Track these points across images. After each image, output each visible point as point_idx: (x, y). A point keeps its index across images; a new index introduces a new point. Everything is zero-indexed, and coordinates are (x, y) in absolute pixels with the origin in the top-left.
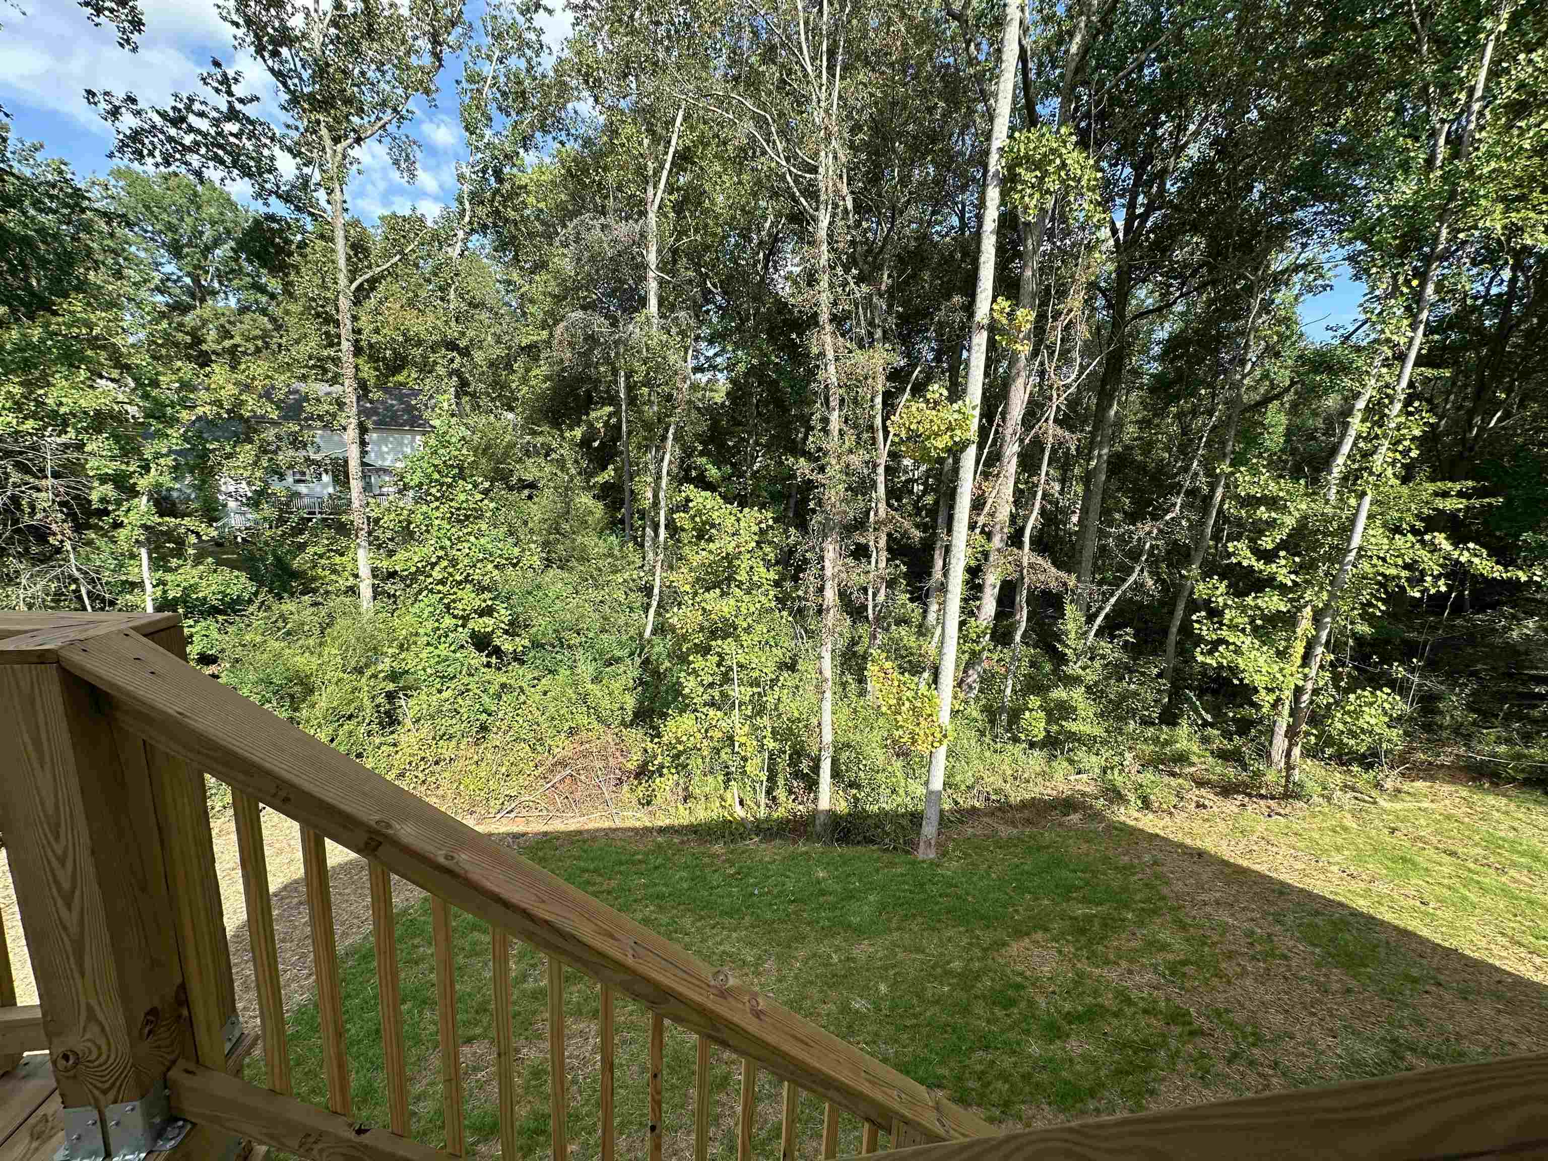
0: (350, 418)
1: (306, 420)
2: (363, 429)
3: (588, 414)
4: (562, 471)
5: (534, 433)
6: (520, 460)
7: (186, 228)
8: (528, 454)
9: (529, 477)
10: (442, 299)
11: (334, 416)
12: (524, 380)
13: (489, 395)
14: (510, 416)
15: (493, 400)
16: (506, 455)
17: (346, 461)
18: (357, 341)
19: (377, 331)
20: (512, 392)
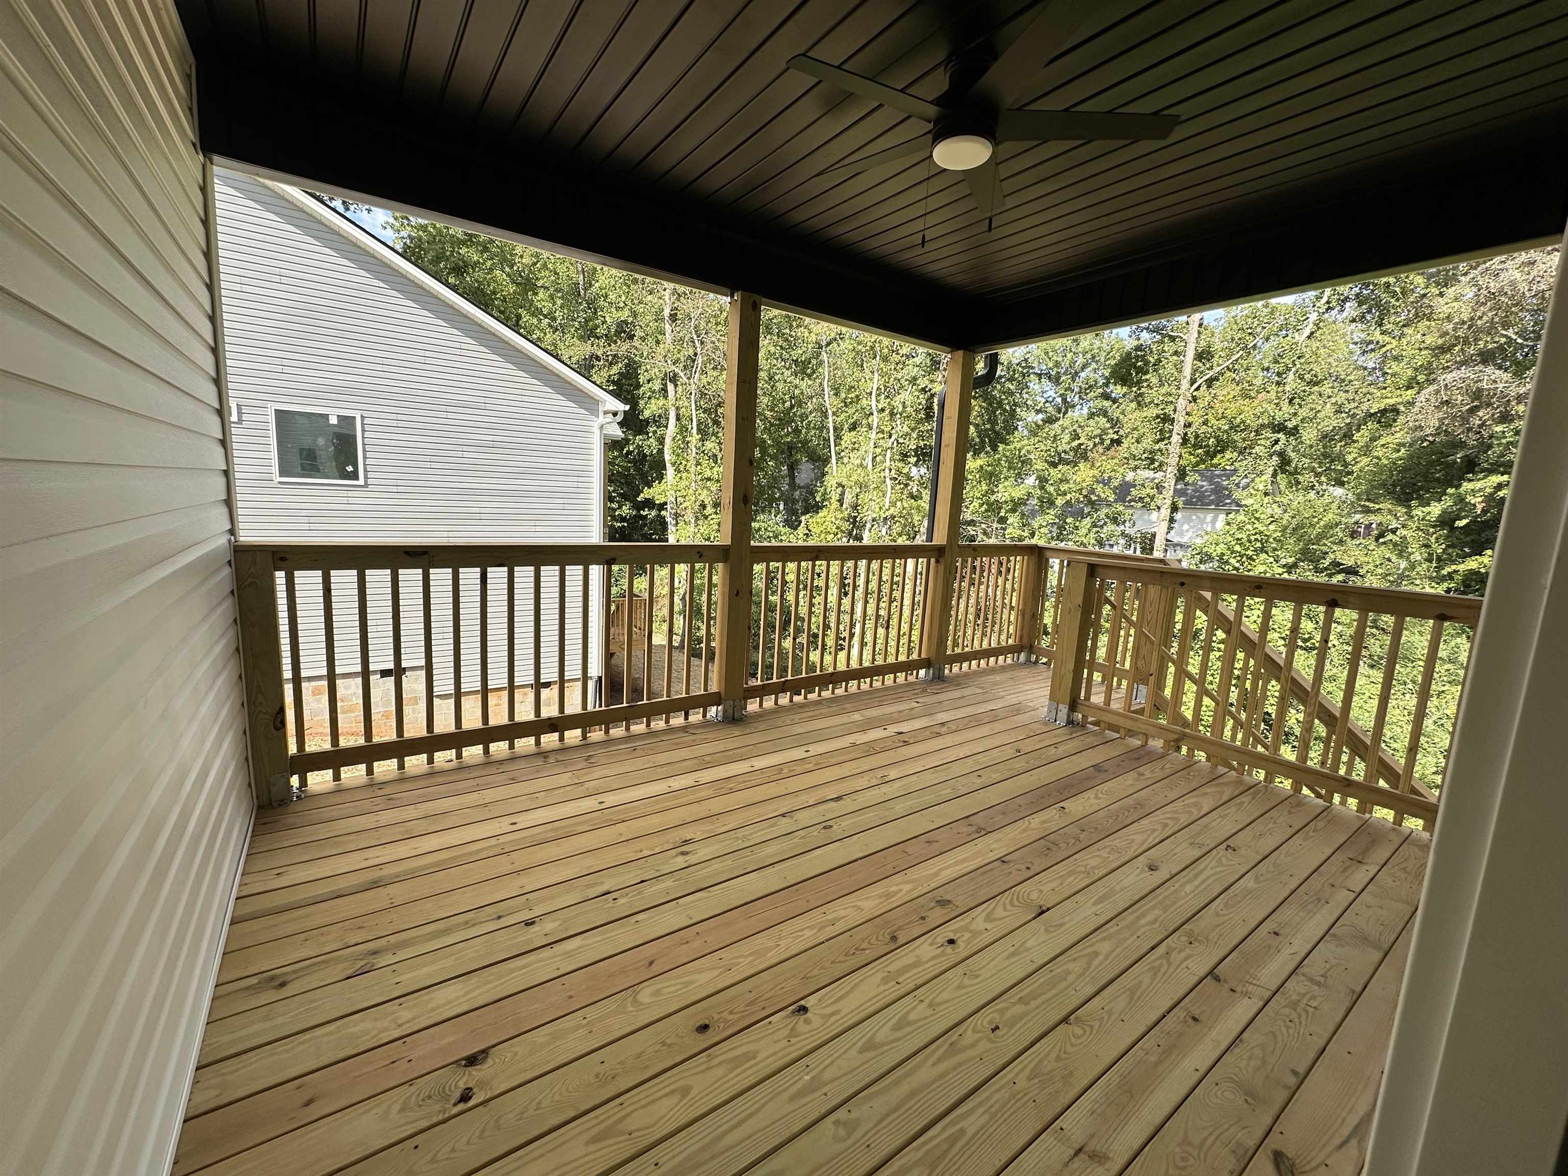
0: (1166, 500)
1: (1130, 501)
2: (1174, 508)
3: (1458, 486)
4: (1400, 555)
5: (1367, 511)
6: (1341, 542)
7: (1065, 364)
8: (1354, 535)
9: (1348, 562)
10: (1278, 383)
11: (1152, 498)
12: (1366, 451)
13: (1313, 470)
14: (1339, 491)
15: (1318, 475)
16: (1321, 536)
17: (1154, 535)
18: (1186, 434)
19: (1205, 423)
20: (1346, 465)
